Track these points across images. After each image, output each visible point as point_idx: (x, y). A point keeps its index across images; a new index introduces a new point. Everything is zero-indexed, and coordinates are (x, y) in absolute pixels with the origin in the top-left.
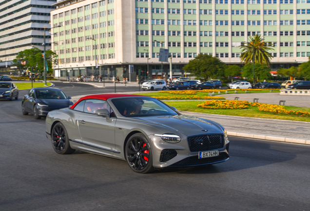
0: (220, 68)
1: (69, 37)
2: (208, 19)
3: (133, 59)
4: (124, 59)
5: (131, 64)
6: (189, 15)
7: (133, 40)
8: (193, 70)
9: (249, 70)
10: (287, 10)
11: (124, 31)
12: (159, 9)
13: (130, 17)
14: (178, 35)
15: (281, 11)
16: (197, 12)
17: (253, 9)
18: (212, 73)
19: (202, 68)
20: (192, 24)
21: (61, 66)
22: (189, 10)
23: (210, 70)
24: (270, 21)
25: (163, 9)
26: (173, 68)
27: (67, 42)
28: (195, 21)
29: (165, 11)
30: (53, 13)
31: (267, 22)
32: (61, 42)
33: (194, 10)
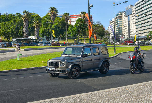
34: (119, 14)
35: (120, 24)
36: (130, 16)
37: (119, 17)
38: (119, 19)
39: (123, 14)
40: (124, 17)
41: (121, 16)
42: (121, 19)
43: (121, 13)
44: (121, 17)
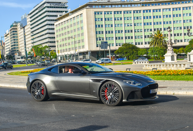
0: (135, 51)
1: (64, 37)
2: (139, 22)
3: (95, 48)
4: (89, 48)
5: (89, 51)
6: (128, 20)
7: (94, 37)
8: (120, 53)
9: (151, 51)
10: (188, 14)
11: (88, 32)
12: (109, 18)
13: (92, 24)
14: (121, 32)
15: (183, 14)
16: (133, 18)
17: (167, 14)
18: (130, 54)
19: (125, 51)
20: (130, 26)
21: (60, 54)
22: (127, 17)
23: (129, 52)
24: (177, 21)
25: (112, 18)
26: (111, 53)
27: (63, 40)
28: (132, 24)
29: (113, 19)
30: (55, 24)
31: (176, 21)
32: (60, 40)
33: (130, 17)
34: (14, 25)
35: (15, 37)
36: (26, 28)
37: (13, 29)
38: (13, 31)
39: (18, 24)
40: (20, 29)
41: (16, 27)
42: (16, 31)
43: (16, 24)
44: (16, 29)
